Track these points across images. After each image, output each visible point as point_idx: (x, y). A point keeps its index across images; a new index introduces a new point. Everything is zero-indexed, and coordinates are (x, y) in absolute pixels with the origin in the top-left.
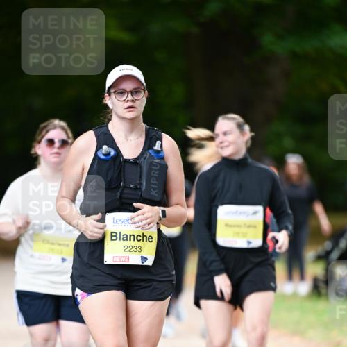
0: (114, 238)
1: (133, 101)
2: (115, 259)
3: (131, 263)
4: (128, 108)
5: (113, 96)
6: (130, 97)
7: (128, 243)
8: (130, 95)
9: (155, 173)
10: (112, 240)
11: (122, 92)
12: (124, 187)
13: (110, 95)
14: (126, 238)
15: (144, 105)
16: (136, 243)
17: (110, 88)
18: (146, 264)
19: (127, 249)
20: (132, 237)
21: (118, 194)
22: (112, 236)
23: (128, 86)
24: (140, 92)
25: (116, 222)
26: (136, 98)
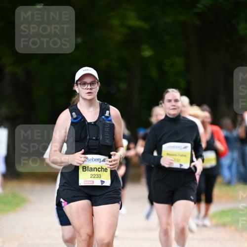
0: (84, 170)
2: (85, 182)
5: (79, 86)
9: (107, 129)
11: (85, 84)
12: (89, 139)
14: (92, 169)
15: (97, 91)
16: (98, 173)
17: (77, 81)
19: (93, 176)
20: (95, 169)
21: (86, 144)
22: (83, 169)
23: (88, 80)
24: (95, 83)
26: (93, 87)
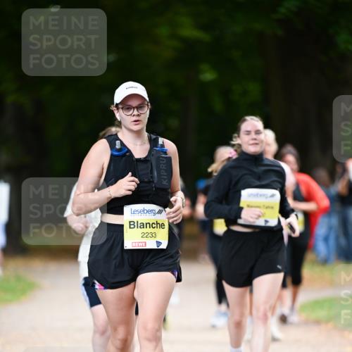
0: (132, 226)
1: (138, 115)
2: (134, 244)
3: (148, 247)
4: (135, 121)
5: (121, 111)
6: (136, 112)
7: (145, 230)
8: (135, 110)
9: (163, 166)
10: (130, 228)
11: (129, 108)
13: (118, 109)
14: (143, 226)
15: (148, 116)
17: (118, 104)
18: (161, 247)
19: (144, 235)
20: (148, 225)
22: (130, 225)
24: (144, 107)
25: (133, 212)
26: (141, 112)
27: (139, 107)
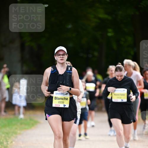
1: (63, 58)
3: (60, 107)
4: (61, 60)
6: (62, 56)
7: (60, 100)
9: (68, 78)
11: (59, 55)
12: (59, 83)
13: (56, 56)
14: (59, 99)
16: (62, 101)
17: (56, 53)
18: (65, 107)
19: (59, 102)
21: (57, 85)
22: (55, 98)
23: (61, 53)
26: (64, 56)
27: (63, 55)
